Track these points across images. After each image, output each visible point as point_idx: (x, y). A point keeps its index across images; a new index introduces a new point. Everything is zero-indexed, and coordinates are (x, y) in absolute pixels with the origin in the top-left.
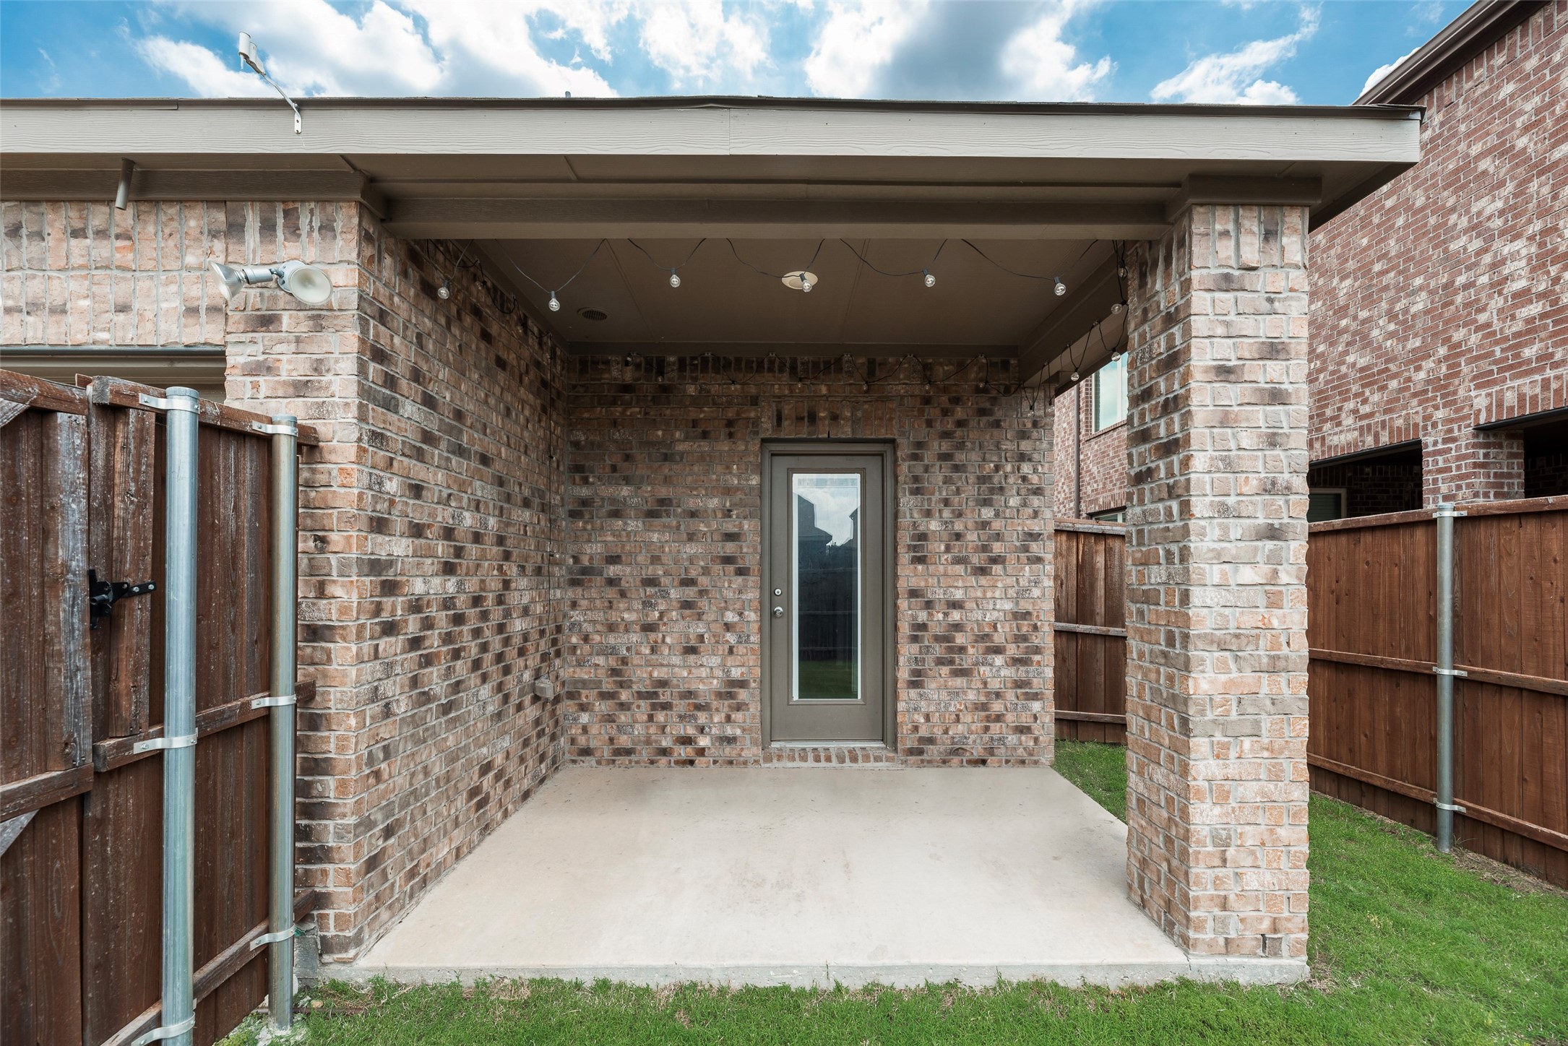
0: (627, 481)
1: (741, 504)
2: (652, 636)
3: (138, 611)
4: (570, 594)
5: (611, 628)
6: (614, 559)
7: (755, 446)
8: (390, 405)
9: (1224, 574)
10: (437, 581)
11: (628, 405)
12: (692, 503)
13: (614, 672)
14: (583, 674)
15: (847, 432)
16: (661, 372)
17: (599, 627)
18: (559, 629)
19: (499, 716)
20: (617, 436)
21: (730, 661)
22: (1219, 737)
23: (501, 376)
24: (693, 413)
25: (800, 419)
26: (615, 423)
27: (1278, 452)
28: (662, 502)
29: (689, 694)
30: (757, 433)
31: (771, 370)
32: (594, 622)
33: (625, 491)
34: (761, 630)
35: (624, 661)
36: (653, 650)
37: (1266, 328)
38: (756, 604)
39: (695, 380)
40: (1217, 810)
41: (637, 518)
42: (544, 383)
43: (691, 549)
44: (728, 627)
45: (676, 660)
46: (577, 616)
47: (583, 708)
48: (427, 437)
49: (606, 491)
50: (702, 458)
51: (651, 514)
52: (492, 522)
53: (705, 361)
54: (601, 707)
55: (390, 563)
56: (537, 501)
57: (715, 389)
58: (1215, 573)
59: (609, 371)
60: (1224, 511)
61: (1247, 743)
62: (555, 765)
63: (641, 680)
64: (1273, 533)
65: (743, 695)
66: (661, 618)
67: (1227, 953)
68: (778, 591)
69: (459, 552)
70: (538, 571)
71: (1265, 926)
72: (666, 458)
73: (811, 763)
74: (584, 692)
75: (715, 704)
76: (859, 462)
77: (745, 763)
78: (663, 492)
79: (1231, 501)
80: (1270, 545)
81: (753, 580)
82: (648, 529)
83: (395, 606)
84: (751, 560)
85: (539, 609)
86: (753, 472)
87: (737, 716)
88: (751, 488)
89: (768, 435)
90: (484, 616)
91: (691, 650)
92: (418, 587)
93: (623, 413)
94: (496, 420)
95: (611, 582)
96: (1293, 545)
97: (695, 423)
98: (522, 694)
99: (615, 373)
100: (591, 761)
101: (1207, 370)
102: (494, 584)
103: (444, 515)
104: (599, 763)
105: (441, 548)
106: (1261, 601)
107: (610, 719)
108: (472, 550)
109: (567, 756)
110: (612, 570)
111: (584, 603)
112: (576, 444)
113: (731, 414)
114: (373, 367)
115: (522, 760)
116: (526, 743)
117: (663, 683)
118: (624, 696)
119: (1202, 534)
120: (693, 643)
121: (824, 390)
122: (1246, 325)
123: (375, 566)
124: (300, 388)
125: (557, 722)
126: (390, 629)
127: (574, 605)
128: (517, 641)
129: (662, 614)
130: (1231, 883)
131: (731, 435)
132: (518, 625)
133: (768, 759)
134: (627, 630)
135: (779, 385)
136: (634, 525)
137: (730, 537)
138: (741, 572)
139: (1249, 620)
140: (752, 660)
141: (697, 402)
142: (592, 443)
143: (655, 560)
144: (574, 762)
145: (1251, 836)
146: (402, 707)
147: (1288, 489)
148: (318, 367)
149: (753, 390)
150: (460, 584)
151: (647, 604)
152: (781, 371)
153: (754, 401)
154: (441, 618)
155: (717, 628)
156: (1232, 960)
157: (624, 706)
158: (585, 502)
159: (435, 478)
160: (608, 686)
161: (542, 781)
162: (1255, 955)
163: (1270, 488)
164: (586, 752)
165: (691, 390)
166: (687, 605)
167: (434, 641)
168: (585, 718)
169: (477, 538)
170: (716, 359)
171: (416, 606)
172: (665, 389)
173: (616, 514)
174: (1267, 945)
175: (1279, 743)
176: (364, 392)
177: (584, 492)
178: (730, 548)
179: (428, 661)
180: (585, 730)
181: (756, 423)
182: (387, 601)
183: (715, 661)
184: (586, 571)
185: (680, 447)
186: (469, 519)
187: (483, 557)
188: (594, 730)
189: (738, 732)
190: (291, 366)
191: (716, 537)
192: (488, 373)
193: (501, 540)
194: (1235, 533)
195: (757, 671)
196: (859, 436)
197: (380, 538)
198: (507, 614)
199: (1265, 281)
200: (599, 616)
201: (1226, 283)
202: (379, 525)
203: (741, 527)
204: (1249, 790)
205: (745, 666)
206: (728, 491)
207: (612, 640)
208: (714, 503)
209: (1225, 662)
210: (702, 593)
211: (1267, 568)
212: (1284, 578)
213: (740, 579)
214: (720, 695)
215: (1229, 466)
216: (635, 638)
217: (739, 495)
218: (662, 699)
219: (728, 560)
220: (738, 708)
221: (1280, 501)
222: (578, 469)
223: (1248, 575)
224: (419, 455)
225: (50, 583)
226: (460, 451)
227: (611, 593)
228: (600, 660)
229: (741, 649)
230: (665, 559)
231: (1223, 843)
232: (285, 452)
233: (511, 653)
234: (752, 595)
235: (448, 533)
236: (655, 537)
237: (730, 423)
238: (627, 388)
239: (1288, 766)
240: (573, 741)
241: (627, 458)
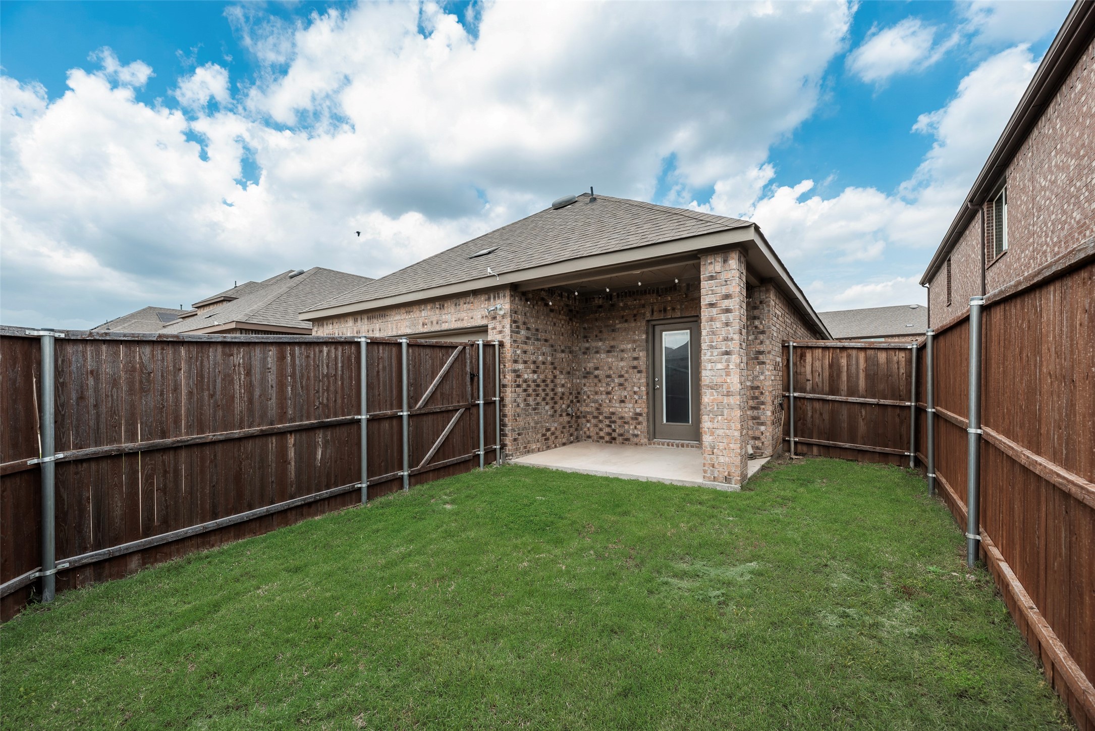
0: (601, 340)
1: (639, 346)
2: (609, 396)
3: (476, 379)
4: (583, 381)
5: (596, 393)
6: (597, 369)
7: (644, 323)
8: (518, 333)
9: (712, 366)
10: (531, 375)
11: (601, 312)
12: (623, 347)
13: (598, 409)
14: (588, 410)
15: (678, 314)
16: (611, 300)
17: (592, 393)
18: (579, 393)
19: (553, 416)
20: (597, 324)
21: (636, 406)
22: (711, 415)
23: (552, 315)
24: (622, 313)
25: (660, 311)
26: (596, 320)
27: (729, 328)
28: (612, 347)
29: (622, 418)
30: (644, 318)
31: (649, 293)
32: (590, 391)
33: (600, 344)
34: (648, 394)
35: (600, 405)
36: (610, 401)
37: (724, 290)
38: (645, 384)
39: (622, 300)
40: (711, 437)
41: (604, 353)
42: (571, 311)
43: (622, 364)
44: (635, 393)
45: (617, 405)
46: (585, 389)
47: (588, 421)
48: (528, 338)
49: (594, 344)
50: (625, 330)
51: (609, 352)
52: (549, 358)
53: (626, 293)
54: (593, 421)
55: (518, 370)
56: (567, 350)
57: (629, 303)
58: (709, 366)
59: (594, 301)
60: (712, 347)
61: (720, 417)
62: (578, 439)
63: (606, 412)
64: (727, 353)
65: (641, 419)
66: (612, 390)
67: (714, 481)
68: (657, 379)
69: (538, 367)
70: (569, 373)
71: (726, 474)
72: (613, 331)
73: (666, 446)
74: (588, 416)
75: (631, 422)
76: (688, 325)
77: (642, 445)
78: (612, 343)
79: (714, 344)
80: (726, 357)
81: (644, 375)
82: (608, 357)
83: (520, 381)
84: (643, 367)
85: (569, 385)
86: (643, 333)
87: (639, 427)
88: (643, 339)
89: (648, 319)
90: (547, 385)
91: (622, 401)
92: (526, 376)
93: (599, 316)
94: (550, 328)
95: (596, 377)
96: (734, 356)
97: (623, 317)
98: (562, 411)
99: (596, 302)
100: (590, 440)
101: (706, 305)
102: (550, 376)
103: (533, 358)
104: (593, 441)
105: (532, 366)
106: (724, 374)
107: (596, 426)
108: (542, 367)
109: (583, 438)
110: (596, 372)
111: (588, 384)
112: (585, 328)
113: (635, 312)
114: (513, 325)
115: (562, 432)
116: (564, 427)
117: (613, 413)
118: (601, 418)
119: (705, 354)
120: (623, 399)
121: (669, 299)
122: (718, 290)
123: (515, 371)
124: (500, 332)
125: (578, 425)
126: (519, 386)
127: (585, 385)
128: (560, 394)
129: (612, 388)
130: (715, 460)
131: (635, 320)
132: (560, 390)
133: (650, 444)
134: (601, 394)
135: (652, 299)
136: (603, 356)
137: (636, 359)
138: (639, 372)
139: (720, 380)
140: (644, 405)
141: (623, 309)
142: (589, 327)
143: (610, 368)
144: (585, 440)
145: (722, 446)
146: (522, 405)
147: (732, 339)
148: (503, 327)
149: (643, 302)
150: (538, 376)
151: (608, 384)
152: (653, 293)
153: (644, 306)
154: (533, 385)
155: (632, 394)
156: (716, 483)
157: (601, 421)
158: (588, 349)
159: (530, 348)
160: (595, 414)
161: (571, 442)
162: (723, 482)
163: (726, 339)
164: (589, 437)
165: (621, 304)
166: (621, 385)
167: (530, 390)
168: (588, 425)
169: (544, 363)
170: (630, 292)
171: (525, 381)
172: (612, 305)
173: (597, 352)
174: (727, 480)
175: (729, 418)
176: (512, 331)
177: (587, 345)
178: (635, 363)
179: (529, 395)
180: (589, 429)
181: (644, 314)
182: (518, 379)
183: (631, 405)
184: (588, 373)
185: (618, 326)
186: (541, 358)
187: (546, 369)
188: (591, 429)
189: (639, 433)
190: (499, 328)
191: (631, 359)
192: (548, 315)
193: (552, 364)
194: (715, 354)
195: (646, 410)
196: (683, 316)
197: (516, 364)
198: (555, 386)
199: (723, 276)
200: (592, 389)
201: (712, 278)
202: (516, 362)
203: (639, 354)
204: (720, 432)
205: (642, 408)
206: (634, 341)
207: (596, 397)
208: (629, 346)
209: (713, 393)
210: (626, 380)
211: (725, 364)
212: (731, 367)
213: (639, 374)
214: (632, 418)
215: (713, 333)
216: (604, 397)
217: (639, 343)
218: (613, 419)
219: (635, 367)
220: (639, 423)
221: (730, 343)
222: (585, 337)
223: (719, 366)
224: (526, 343)
225: (466, 374)
226: (538, 340)
227: (596, 381)
228: (593, 405)
229: (640, 401)
230: (613, 368)
231: (713, 448)
232: (497, 347)
233: (557, 398)
234: (643, 380)
235: (534, 362)
236: (610, 360)
237: (635, 316)
238: (600, 307)
239: (733, 425)
240: (585, 433)
241: (601, 332)
